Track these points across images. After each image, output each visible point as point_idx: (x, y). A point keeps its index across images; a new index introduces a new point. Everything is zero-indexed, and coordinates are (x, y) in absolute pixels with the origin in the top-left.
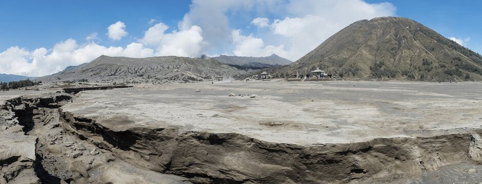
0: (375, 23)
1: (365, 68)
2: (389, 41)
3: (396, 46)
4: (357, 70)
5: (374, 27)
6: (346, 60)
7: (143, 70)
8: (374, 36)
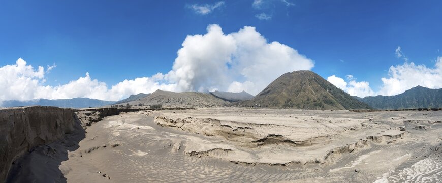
0: (293, 75)
1: (282, 102)
2: (297, 86)
3: (300, 90)
4: (278, 103)
5: (292, 78)
6: (275, 97)
7: (181, 100)
8: (291, 83)
